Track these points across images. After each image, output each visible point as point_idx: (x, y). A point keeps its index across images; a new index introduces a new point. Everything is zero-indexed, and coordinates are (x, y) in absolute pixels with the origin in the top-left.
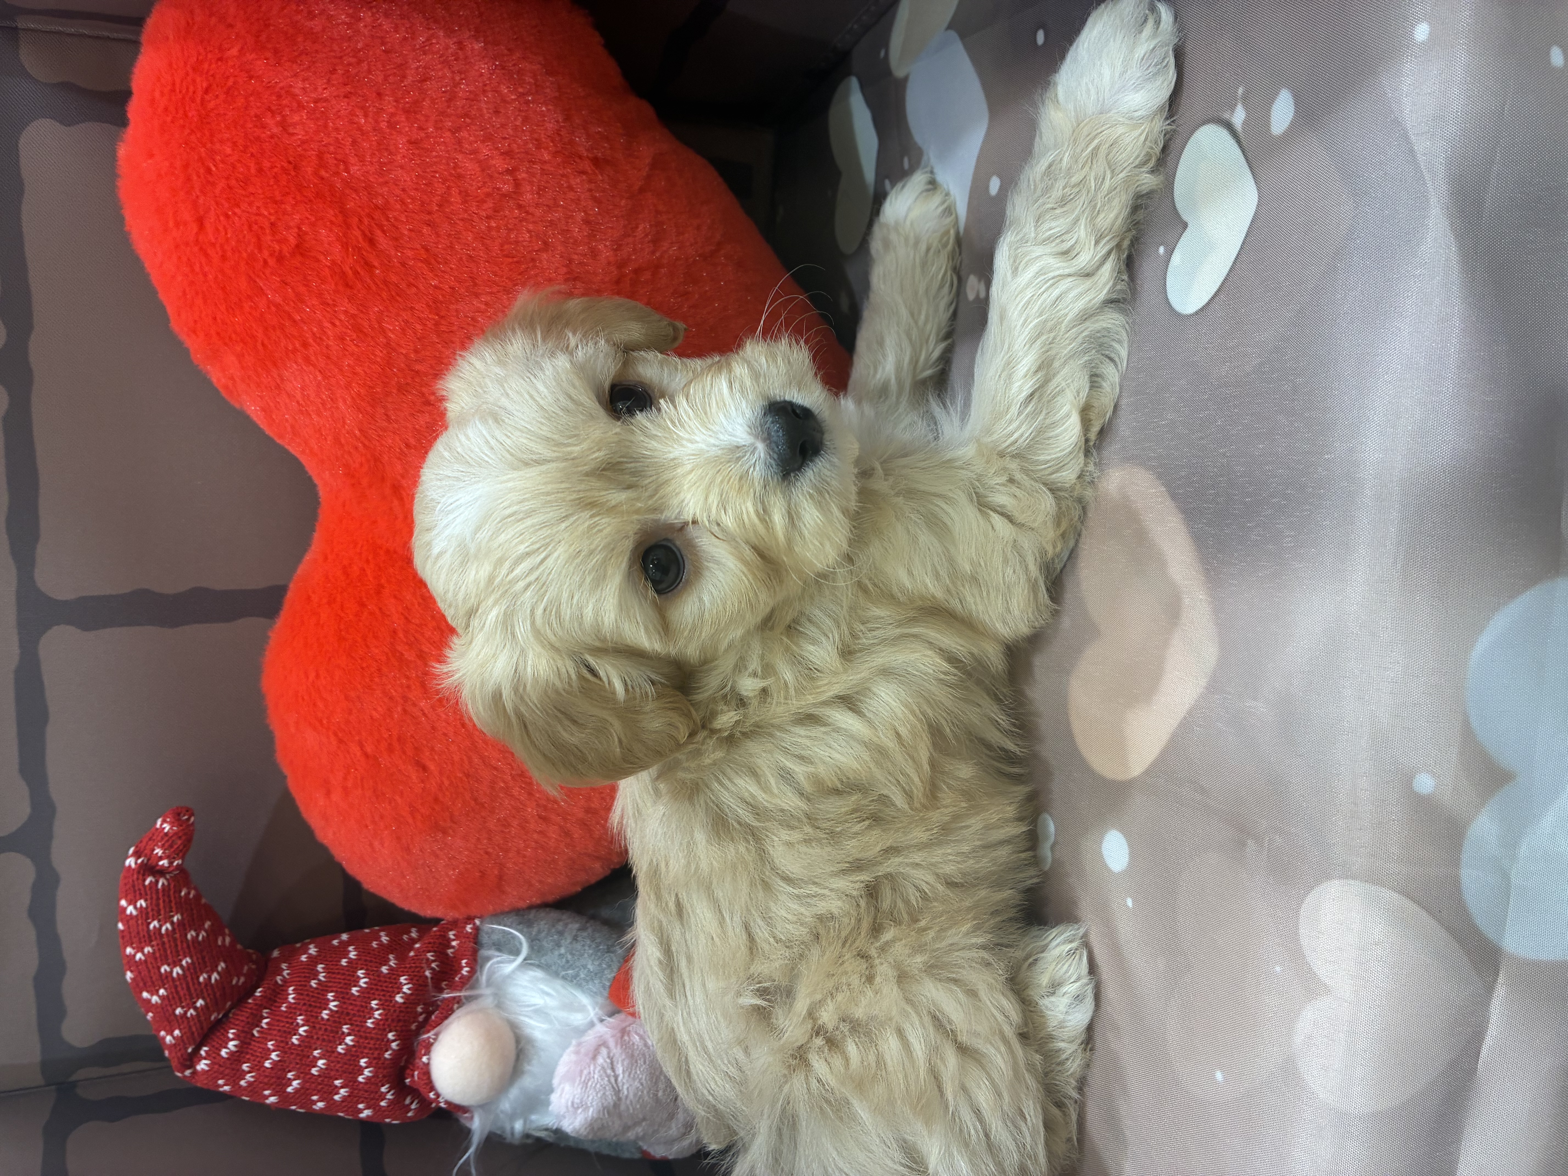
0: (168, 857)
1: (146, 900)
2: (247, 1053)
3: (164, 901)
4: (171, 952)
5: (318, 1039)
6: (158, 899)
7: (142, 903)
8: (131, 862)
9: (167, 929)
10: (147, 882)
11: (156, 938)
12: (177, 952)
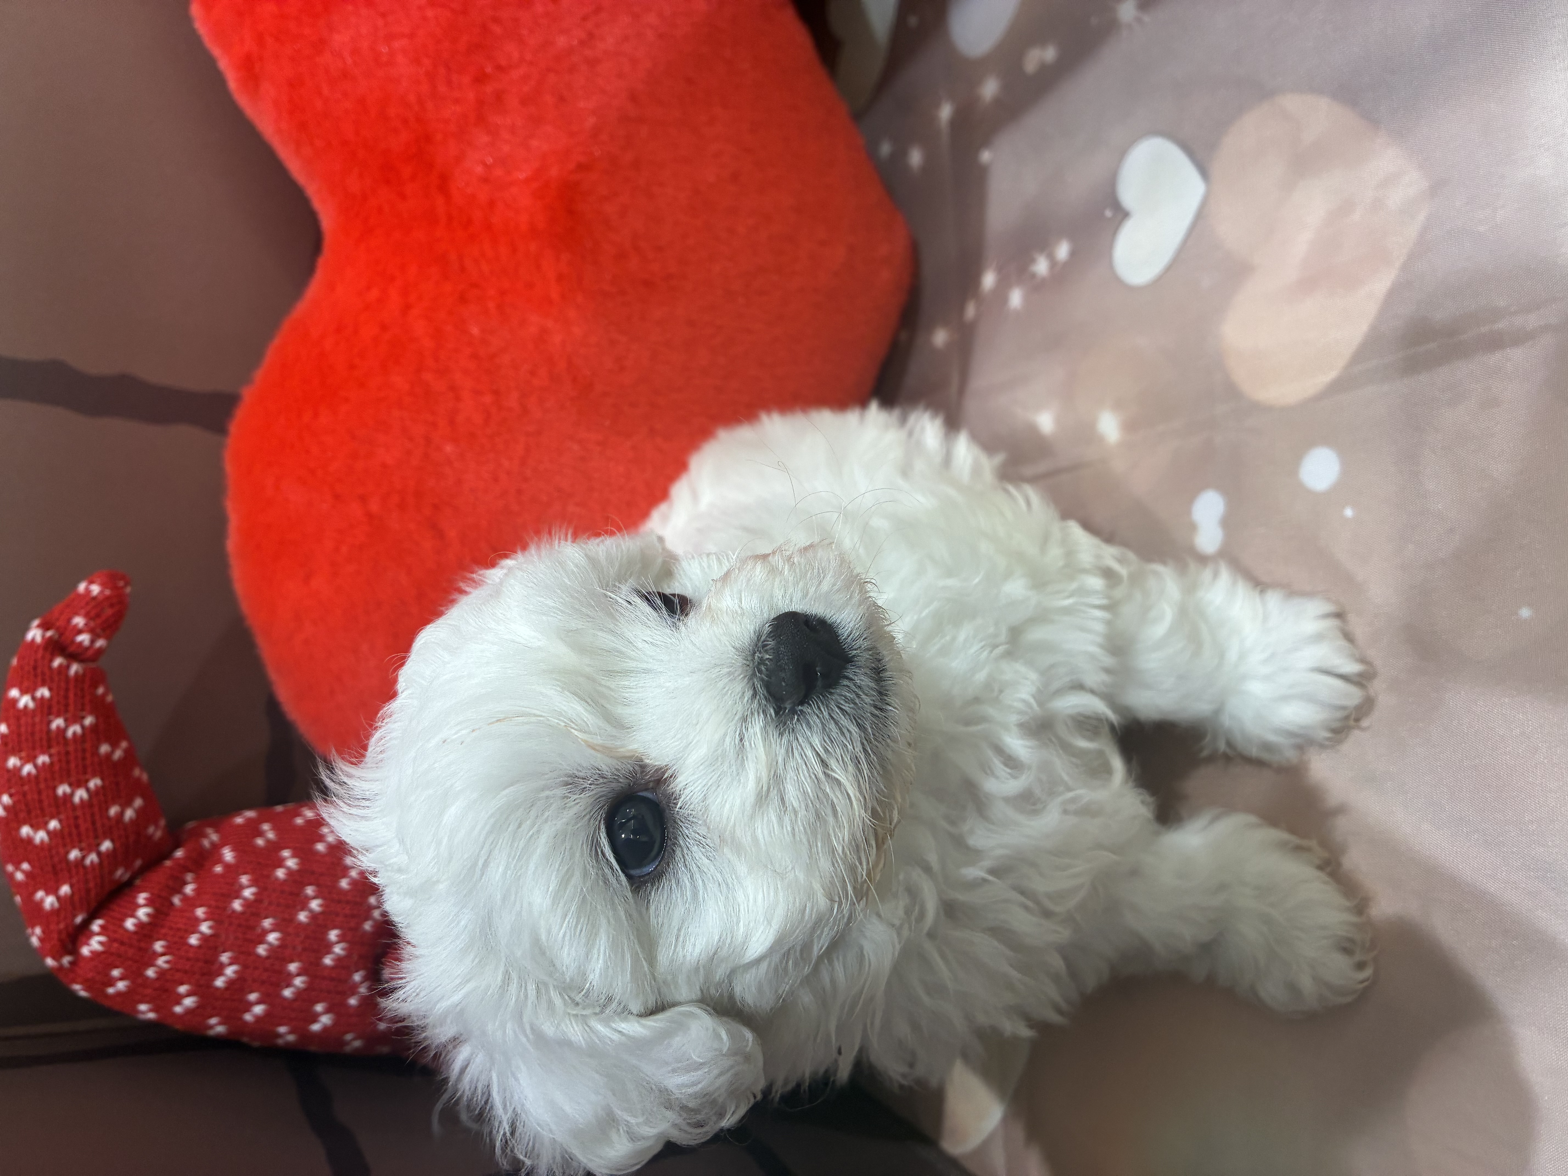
0: (92, 631)
1: (50, 689)
2: (164, 927)
3: (76, 695)
4: (77, 766)
5: (270, 903)
6: (67, 690)
7: (44, 692)
8: (34, 634)
9: (75, 734)
10: (56, 662)
11: (58, 743)
12: (85, 767)
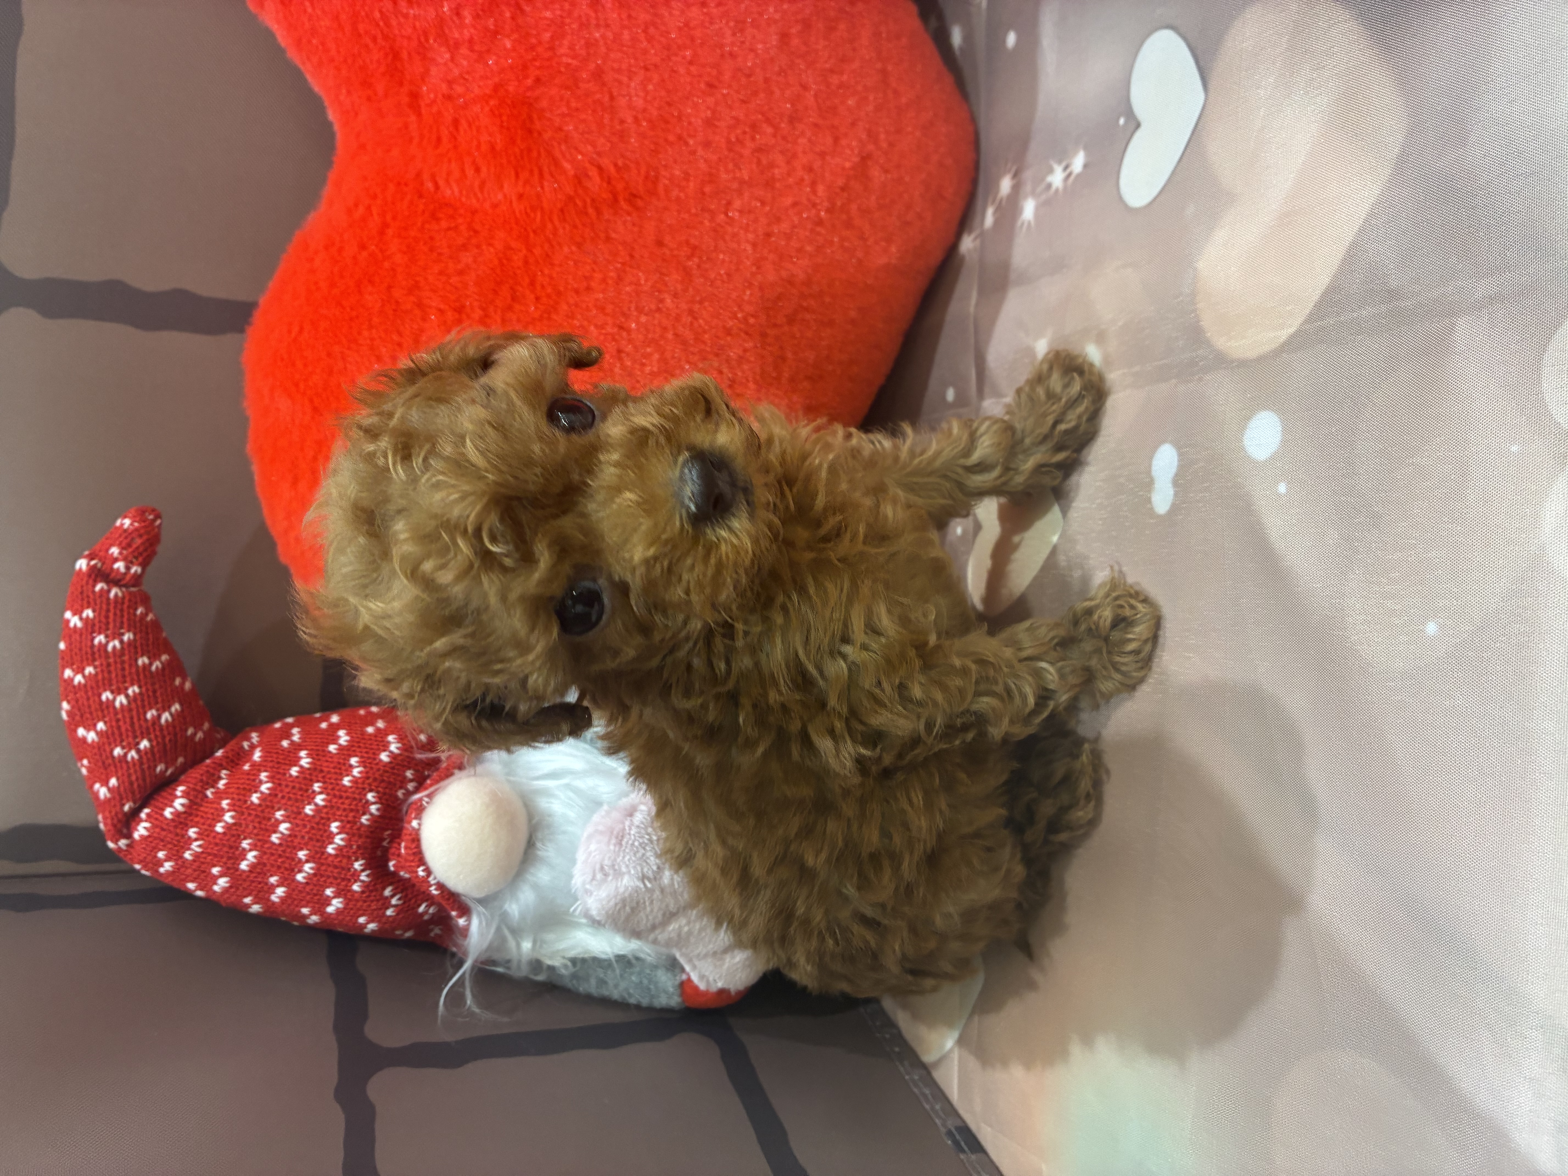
0: (125, 559)
1: (94, 611)
2: (197, 816)
3: (115, 614)
4: (117, 675)
5: (283, 797)
6: (108, 611)
7: (89, 613)
8: (82, 564)
9: (114, 647)
10: (98, 587)
11: (101, 656)
12: (124, 676)
